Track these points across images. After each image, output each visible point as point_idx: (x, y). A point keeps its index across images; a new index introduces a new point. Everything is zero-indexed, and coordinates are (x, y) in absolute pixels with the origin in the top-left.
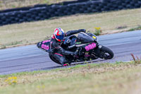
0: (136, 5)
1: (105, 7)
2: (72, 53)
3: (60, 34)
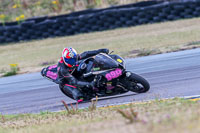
0: (69, 30)
1: (24, 34)
2: (87, 84)
3: (71, 55)
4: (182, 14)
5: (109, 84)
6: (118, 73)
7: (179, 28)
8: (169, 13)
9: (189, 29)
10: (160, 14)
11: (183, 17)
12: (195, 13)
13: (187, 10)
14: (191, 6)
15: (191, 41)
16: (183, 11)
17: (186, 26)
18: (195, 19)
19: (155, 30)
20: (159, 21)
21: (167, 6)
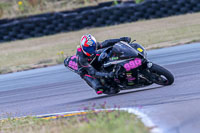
4: (32, 32)
5: (129, 75)
6: (138, 63)
7: (29, 46)
8: (19, 32)
9: (39, 47)
10: (11, 33)
11: (33, 36)
12: (45, 31)
13: (37, 29)
14: (42, 24)
15: (41, 60)
16: (33, 29)
17: (36, 44)
18: (45, 37)
19: (6, 49)
20: (9, 40)
21: (17, 25)
